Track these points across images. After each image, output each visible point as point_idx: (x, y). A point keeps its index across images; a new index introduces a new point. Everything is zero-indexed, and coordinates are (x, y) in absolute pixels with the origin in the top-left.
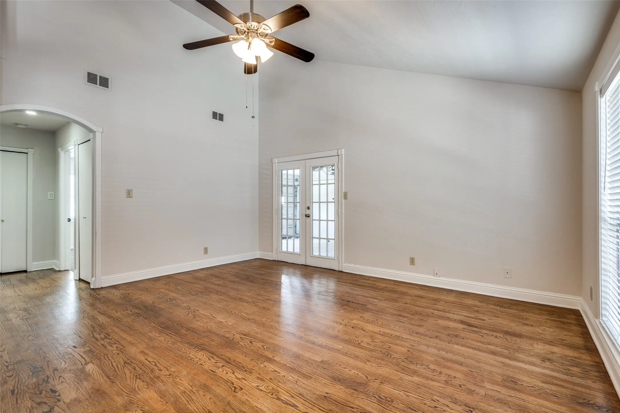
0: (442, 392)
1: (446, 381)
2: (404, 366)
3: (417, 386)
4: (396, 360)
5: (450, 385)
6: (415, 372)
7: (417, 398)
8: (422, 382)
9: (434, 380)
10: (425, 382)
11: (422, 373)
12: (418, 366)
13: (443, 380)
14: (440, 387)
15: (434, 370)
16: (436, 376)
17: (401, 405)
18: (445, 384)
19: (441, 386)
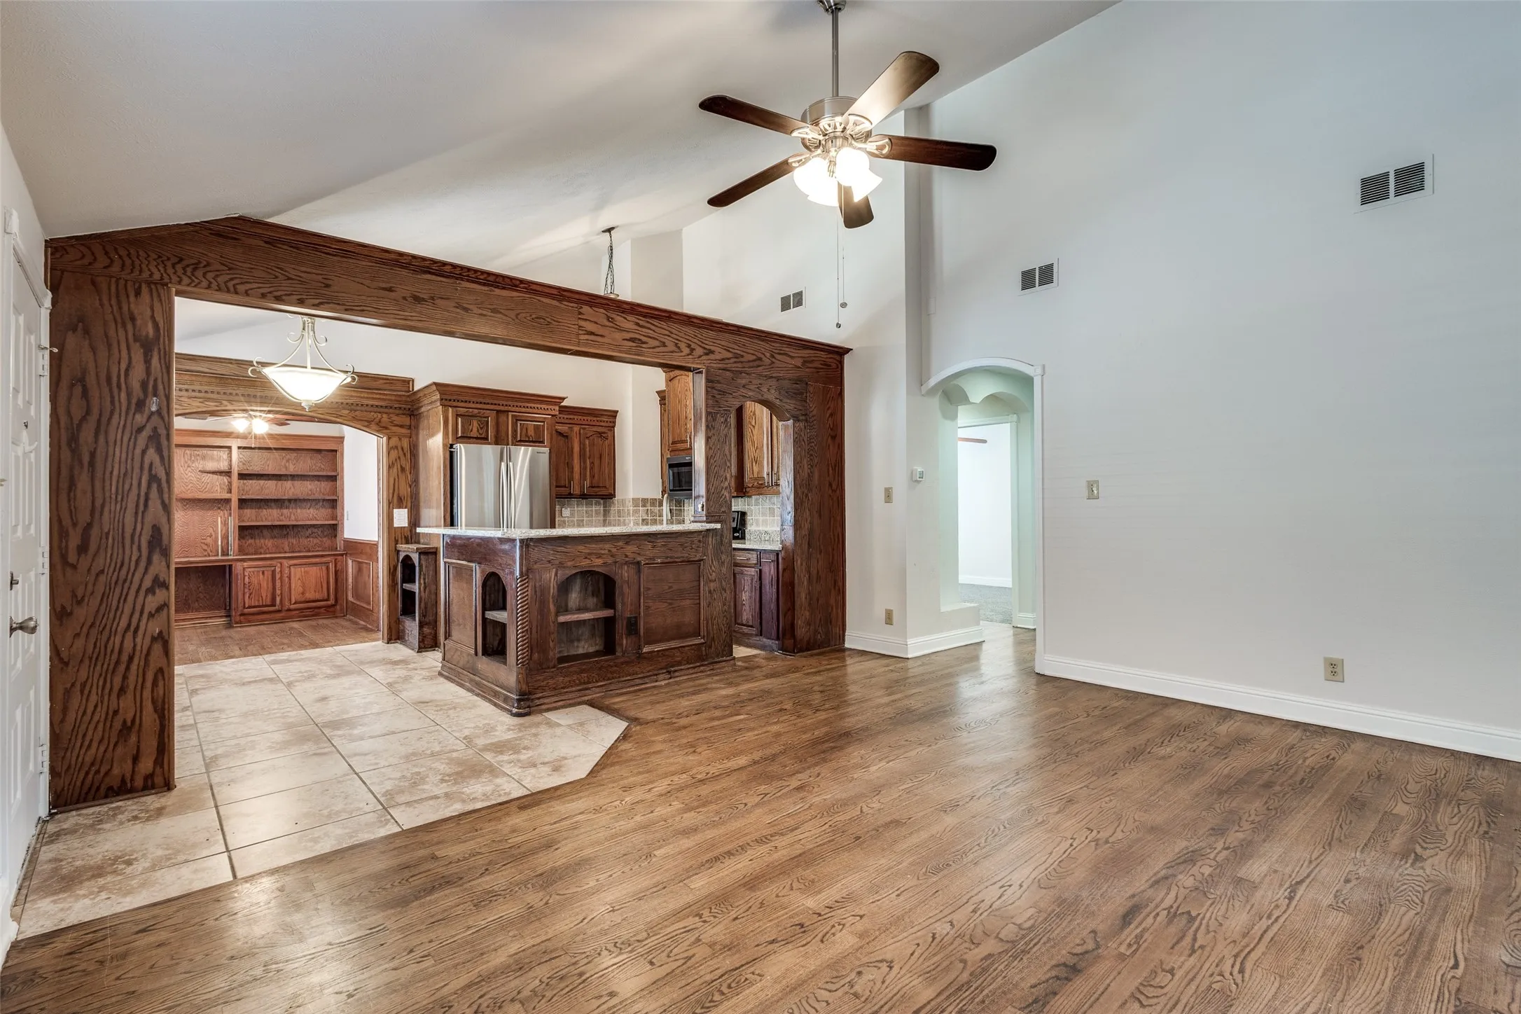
0: (431, 980)
1: (450, 1007)
2: (554, 958)
3: (481, 952)
4: (588, 954)
5: (431, 1006)
6: (520, 969)
7: (453, 936)
8: (483, 964)
9: (469, 986)
10: (479, 969)
11: (508, 979)
12: (537, 982)
13: (456, 1004)
14: (445, 985)
15: (500, 1007)
16: (480, 997)
17: (459, 912)
18: (443, 998)
19: (446, 989)
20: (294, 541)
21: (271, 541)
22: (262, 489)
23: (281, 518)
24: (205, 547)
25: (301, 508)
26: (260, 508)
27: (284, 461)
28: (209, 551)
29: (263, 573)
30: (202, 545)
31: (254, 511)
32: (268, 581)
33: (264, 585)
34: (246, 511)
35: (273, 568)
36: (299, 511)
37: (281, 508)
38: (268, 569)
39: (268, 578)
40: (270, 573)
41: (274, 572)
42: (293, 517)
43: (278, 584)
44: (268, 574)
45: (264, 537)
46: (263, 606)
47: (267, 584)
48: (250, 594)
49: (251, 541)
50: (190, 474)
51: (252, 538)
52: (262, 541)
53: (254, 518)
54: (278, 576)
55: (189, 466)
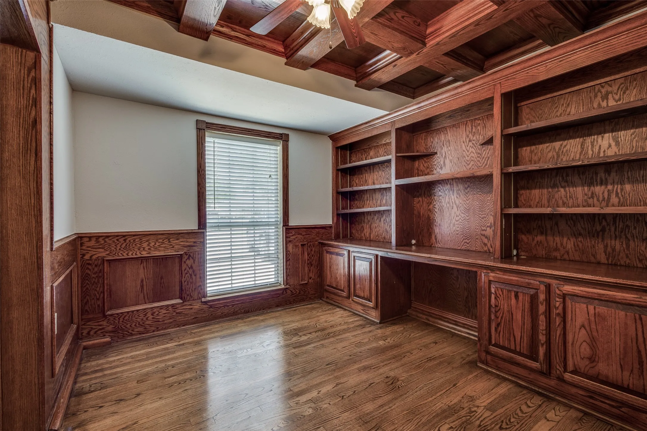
20: (617, 245)
21: (573, 240)
22: (558, 156)
23: (590, 201)
24: (486, 241)
25: (633, 181)
26: (554, 186)
27: (599, 98)
28: (489, 245)
29: (516, 296)
30: (483, 238)
31: (545, 191)
32: (523, 311)
33: (518, 316)
34: (533, 191)
35: (532, 292)
36: (628, 187)
37: (591, 184)
38: (526, 291)
39: (523, 305)
40: (527, 298)
41: (534, 298)
42: (614, 199)
43: (542, 320)
44: (524, 299)
45: (561, 234)
46: (514, 352)
47: (523, 317)
48: (498, 325)
49: (540, 238)
50: (471, 150)
51: (542, 233)
52: (558, 239)
53: (545, 201)
54: (542, 308)
55: (470, 141)
